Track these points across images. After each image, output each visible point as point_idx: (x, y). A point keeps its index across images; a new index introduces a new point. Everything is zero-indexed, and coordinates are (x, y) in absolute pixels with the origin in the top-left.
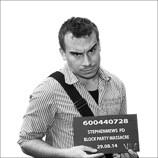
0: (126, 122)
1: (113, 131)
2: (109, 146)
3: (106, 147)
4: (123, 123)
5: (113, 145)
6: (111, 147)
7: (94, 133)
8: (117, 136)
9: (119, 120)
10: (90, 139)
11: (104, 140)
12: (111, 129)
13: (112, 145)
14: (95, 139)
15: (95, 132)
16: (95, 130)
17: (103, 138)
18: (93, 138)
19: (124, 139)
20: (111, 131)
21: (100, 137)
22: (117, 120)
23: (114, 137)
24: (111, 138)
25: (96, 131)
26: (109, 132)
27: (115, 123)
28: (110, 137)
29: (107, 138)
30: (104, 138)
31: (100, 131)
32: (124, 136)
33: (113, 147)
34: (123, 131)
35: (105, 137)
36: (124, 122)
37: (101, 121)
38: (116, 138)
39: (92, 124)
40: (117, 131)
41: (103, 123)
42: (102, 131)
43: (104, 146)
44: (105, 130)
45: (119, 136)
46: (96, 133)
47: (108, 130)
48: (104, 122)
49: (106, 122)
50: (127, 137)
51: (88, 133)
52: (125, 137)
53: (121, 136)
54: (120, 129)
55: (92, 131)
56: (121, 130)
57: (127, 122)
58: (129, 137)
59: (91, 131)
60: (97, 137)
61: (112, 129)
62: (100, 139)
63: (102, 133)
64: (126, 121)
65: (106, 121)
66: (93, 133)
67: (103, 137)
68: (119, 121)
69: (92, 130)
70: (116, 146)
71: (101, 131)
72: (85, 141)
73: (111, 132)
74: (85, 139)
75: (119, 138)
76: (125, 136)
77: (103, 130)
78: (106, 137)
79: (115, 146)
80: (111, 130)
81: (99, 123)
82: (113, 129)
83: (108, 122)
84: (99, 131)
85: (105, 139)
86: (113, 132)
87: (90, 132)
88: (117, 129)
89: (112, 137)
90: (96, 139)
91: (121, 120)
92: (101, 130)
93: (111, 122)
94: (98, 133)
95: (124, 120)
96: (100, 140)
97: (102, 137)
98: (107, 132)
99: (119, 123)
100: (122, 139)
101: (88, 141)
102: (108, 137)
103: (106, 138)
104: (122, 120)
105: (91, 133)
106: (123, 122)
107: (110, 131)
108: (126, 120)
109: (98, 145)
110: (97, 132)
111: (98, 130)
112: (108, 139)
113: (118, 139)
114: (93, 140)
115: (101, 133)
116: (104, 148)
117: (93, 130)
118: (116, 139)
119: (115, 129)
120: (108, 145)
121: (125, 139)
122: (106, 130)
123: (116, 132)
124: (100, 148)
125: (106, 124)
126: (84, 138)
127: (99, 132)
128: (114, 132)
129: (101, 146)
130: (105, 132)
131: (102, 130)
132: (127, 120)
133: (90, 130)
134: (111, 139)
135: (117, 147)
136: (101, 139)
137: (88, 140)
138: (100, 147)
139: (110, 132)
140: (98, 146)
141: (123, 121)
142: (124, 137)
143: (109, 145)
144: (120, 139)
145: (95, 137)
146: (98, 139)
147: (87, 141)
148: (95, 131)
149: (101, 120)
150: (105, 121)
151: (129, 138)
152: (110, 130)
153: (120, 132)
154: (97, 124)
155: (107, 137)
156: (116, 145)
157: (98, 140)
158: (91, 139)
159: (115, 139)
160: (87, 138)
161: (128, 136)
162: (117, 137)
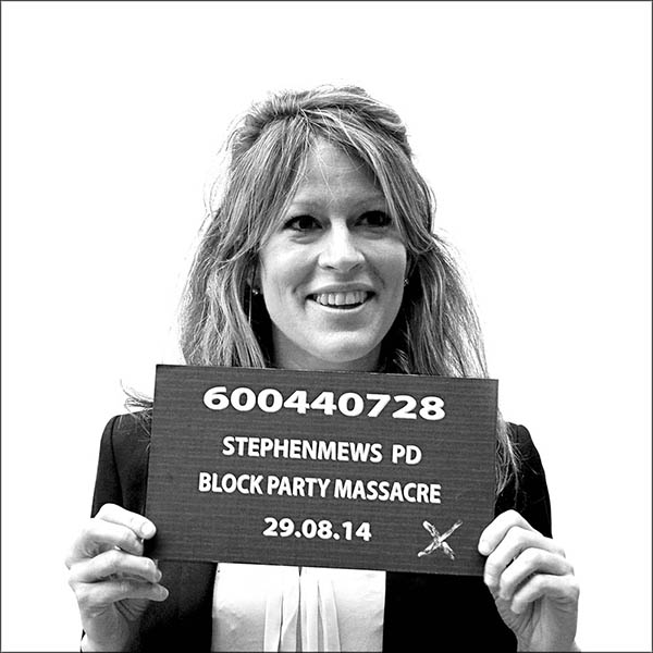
0: (432, 413)
1: (360, 452)
2: (328, 529)
3: (309, 532)
4: (414, 416)
5: (348, 525)
6: (337, 536)
7: (257, 454)
8: (375, 484)
9: (398, 399)
10: (230, 481)
11: (302, 493)
12: (346, 444)
13: (344, 525)
14: (255, 483)
15: (264, 449)
16: (264, 441)
17: (301, 487)
18: (246, 477)
19: (412, 500)
20: (346, 451)
21: (285, 480)
22: (384, 399)
23: (359, 484)
24: (343, 489)
25: (266, 445)
26: (334, 458)
27: (374, 413)
28: (339, 483)
29: (323, 487)
30: (307, 484)
31: (290, 449)
32: (413, 485)
33: (349, 537)
34: (409, 461)
35: (311, 481)
36: (424, 413)
37: (302, 395)
38: (367, 492)
39: (250, 405)
40: (379, 458)
41: (308, 406)
42: (298, 449)
43: (298, 528)
44: (315, 443)
45: (387, 484)
46: (263, 454)
47: (332, 444)
48: (316, 405)
49: (326, 403)
50: (430, 493)
51: (225, 452)
52: (419, 493)
53: (397, 485)
54: (396, 447)
55: (246, 445)
56: (401, 454)
57: (440, 415)
58: (438, 494)
59: (242, 440)
60: (271, 478)
61: (352, 445)
62: (284, 486)
63: (298, 456)
64: (434, 409)
65: (329, 396)
66: (251, 453)
67: (300, 479)
68: (394, 406)
69: (245, 439)
70: (367, 536)
71: (293, 448)
72: (202, 488)
73: (346, 459)
74: (207, 481)
75: (383, 494)
76: (420, 486)
77: (306, 444)
78: (315, 480)
79: (359, 533)
80: (349, 448)
81: (289, 404)
82: (360, 446)
83: (336, 402)
84: (285, 448)
85: (311, 494)
86: (355, 458)
87: (236, 444)
88: (379, 446)
89: (348, 483)
90: (263, 484)
91: (406, 403)
92: (293, 442)
93: (351, 404)
94: (276, 455)
95: (425, 402)
96: (280, 492)
97: (296, 480)
98: (327, 457)
99: (395, 415)
100: (401, 499)
101: (220, 490)
102: (328, 481)
103: (316, 486)
104: (412, 403)
105: (241, 453)
106: (416, 410)
107: (341, 451)
108: (433, 403)
109: (268, 520)
110: (269, 448)
111: (277, 441)
112: (323, 494)
113: (381, 498)
114: (245, 491)
115: (293, 455)
116: (298, 534)
117: (252, 440)
118: (369, 497)
119: (368, 445)
120: (321, 524)
121: (419, 500)
122: (322, 444)
123: (372, 459)
124: (275, 534)
125: (327, 412)
126: (202, 475)
127: (281, 452)
128: (364, 459)
129: (287, 525)
130: (313, 456)
131: (299, 442)
132: (440, 403)
133: (238, 439)
134: (343, 496)
135: (366, 539)
136: (288, 489)
137: (219, 485)
138: (278, 530)
139: (341, 458)
140: (271, 523)
141: (419, 406)
142: (413, 492)
143: (330, 525)
144: (392, 499)
145: (260, 478)
146: (275, 486)
147: (216, 489)
148: (263, 444)
149: (297, 393)
150: (320, 399)
151: (438, 501)
152: (341, 444)
153: (395, 461)
154: (276, 407)
155: (320, 481)
156: (366, 526)
157: (270, 492)
158: (237, 484)
159: (363, 497)
160: (215, 476)
161: (438, 487)
162: (376, 488)
